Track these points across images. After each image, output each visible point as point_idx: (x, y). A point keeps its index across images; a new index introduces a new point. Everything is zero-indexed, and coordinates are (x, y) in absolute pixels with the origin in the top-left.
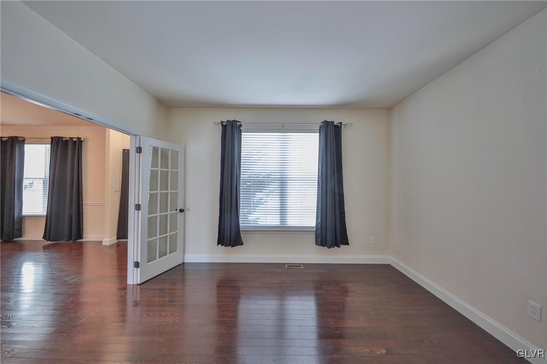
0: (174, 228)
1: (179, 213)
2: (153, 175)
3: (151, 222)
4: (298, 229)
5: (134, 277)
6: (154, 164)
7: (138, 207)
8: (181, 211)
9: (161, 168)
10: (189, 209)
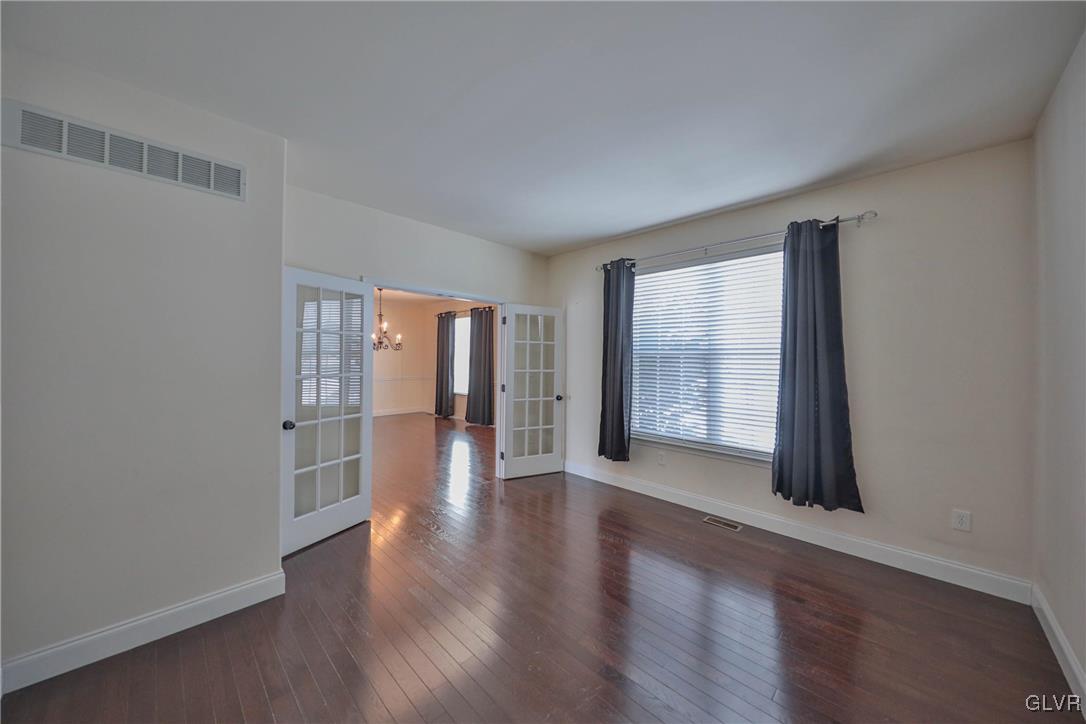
0: (548, 420)
1: (556, 401)
2: (519, 349)
3: (519, 407)
4: (740, 452)
5: (501, 471)
6: (519, 335)
7: (503, 388)
8: (559, 398)
9: (531, 340)
10: (570, 398)
